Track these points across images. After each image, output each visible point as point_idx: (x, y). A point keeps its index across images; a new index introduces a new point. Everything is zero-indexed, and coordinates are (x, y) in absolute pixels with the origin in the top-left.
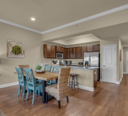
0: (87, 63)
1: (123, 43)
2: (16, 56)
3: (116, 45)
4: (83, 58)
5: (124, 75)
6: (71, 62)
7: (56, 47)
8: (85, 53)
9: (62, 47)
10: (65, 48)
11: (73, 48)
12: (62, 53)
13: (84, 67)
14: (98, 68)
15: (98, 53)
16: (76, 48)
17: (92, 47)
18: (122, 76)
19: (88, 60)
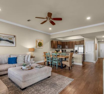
0: (76, 51)
1: (97, 39)
2: (40, 47)
3: (93, 41)
4: (74, 48)
5: (98, 58)
6: (65, 51)
7: (58, 42)
8: (75, 45)
9: (61, 42)
10: (62, 42)
11: (67, 42)
12: (60, 45)
13: (75, 53)
14: (83, 53)
15: (83, 45)
16: (69, 42)
17: (79, 42)
18: (97, 59)
19: (77, 49)
